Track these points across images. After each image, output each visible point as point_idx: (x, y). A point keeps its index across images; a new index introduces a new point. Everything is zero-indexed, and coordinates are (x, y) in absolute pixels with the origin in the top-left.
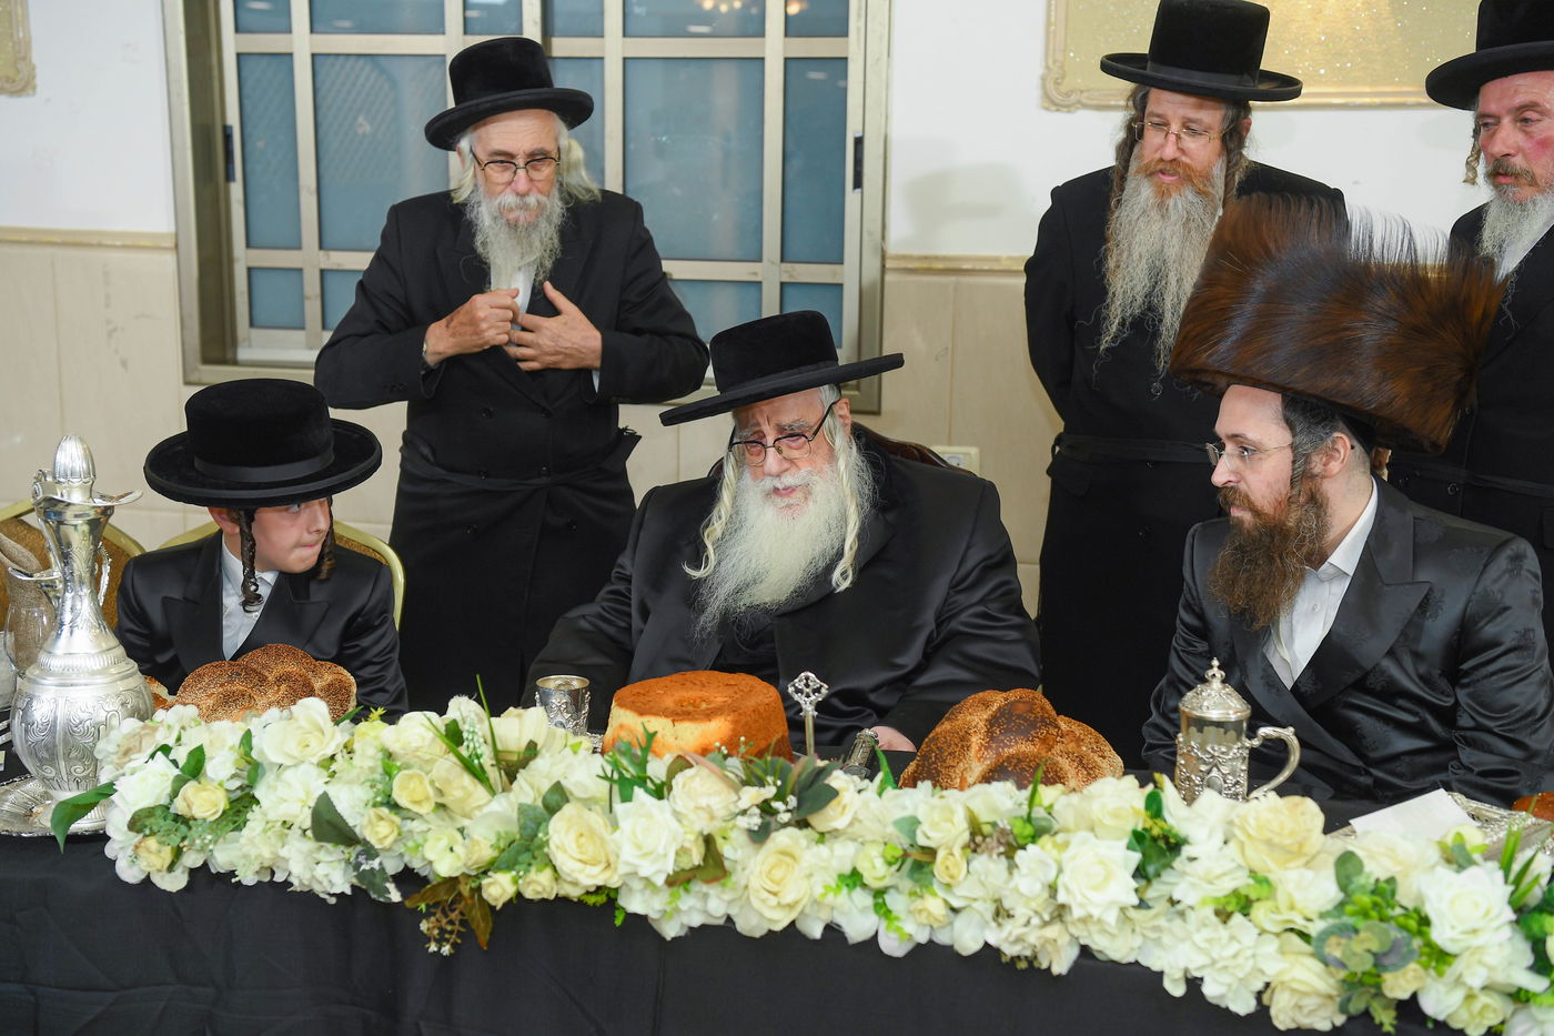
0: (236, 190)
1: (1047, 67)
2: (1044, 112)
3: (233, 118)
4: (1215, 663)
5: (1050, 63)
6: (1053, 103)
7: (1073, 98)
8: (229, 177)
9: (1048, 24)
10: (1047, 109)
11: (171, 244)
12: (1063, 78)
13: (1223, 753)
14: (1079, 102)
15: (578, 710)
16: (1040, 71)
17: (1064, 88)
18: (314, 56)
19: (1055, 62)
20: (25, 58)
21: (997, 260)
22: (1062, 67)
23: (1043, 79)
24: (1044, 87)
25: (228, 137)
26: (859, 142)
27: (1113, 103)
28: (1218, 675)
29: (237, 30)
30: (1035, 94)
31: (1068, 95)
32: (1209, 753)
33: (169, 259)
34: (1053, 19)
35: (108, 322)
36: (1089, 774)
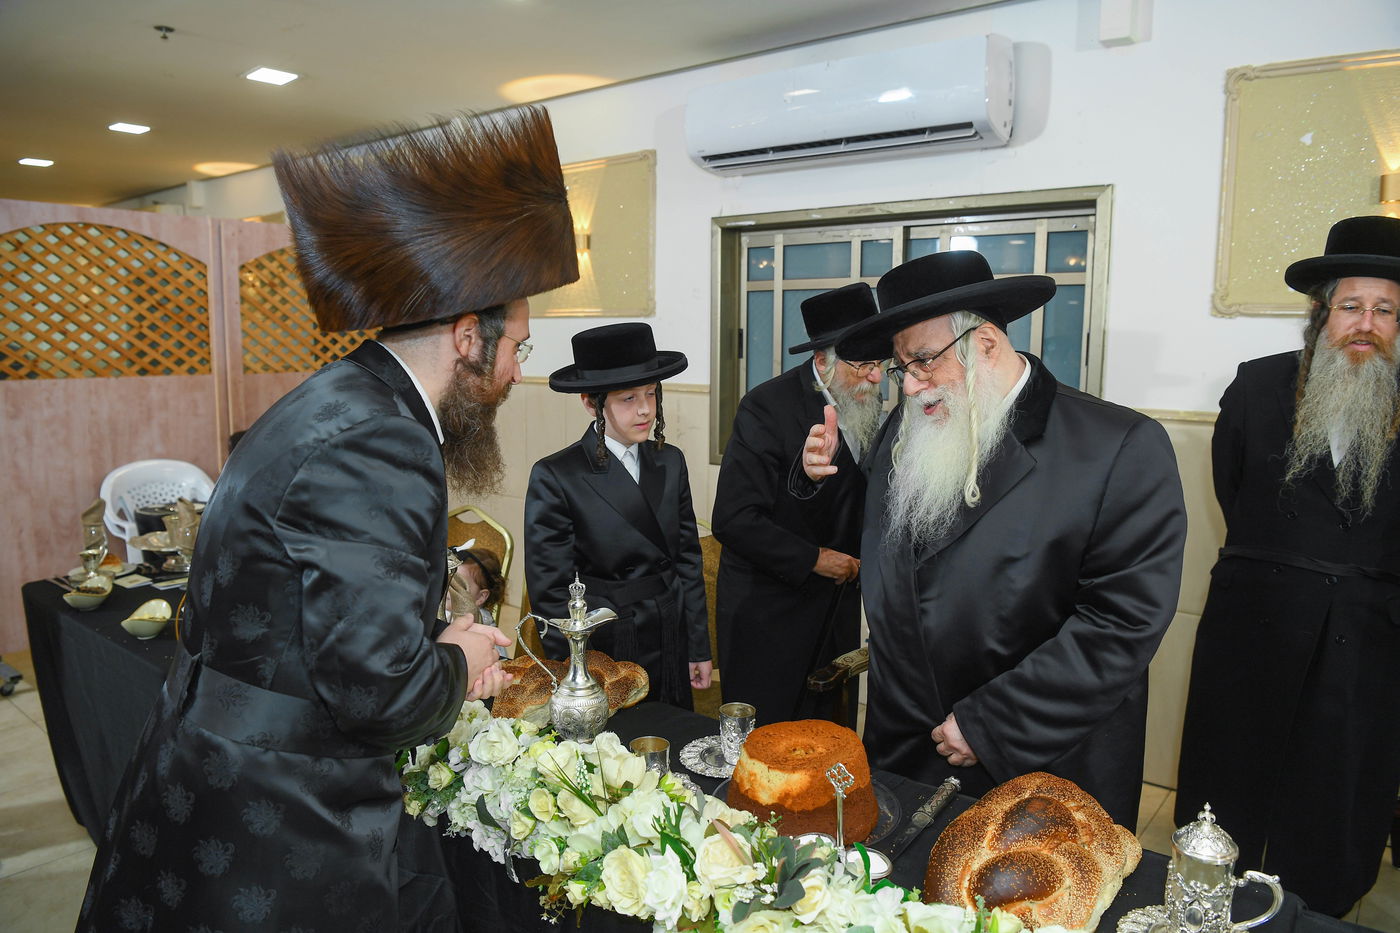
0: (743, 362)
1: (1216, 289)
2: (1212, 318)
3: (743, 326)
4: (1207, 807)
5: (1218, 285)
6: (1219, 312)
7: (1233, 309)
8: (740, 356)
9: (1217, 261)
10: (1215, 316)
11: (707, 390)
12: (1227, 295)
13: (1205, 891)
14: (1238, 312)
15: (744, 730)
16: (1211, 291)
17: (1227, 303)
18: (784, 291)
19: (1221, 286)
20: (652, 299)
21: (1177, 413)
22: (1226, 288)
23: (1213, 296)
24: (1213, 302)
25: (741, 335)
26: (1088, 335)
27: (1262, 312)
28: (1208, 819)
29: (748, 280)
30: (1207, 306)
31: (1230, 307)
32: (1192, 887)
33: (706, 399)
34: (1220, 258)
35: (678, 430)
36: (1083, 877)
